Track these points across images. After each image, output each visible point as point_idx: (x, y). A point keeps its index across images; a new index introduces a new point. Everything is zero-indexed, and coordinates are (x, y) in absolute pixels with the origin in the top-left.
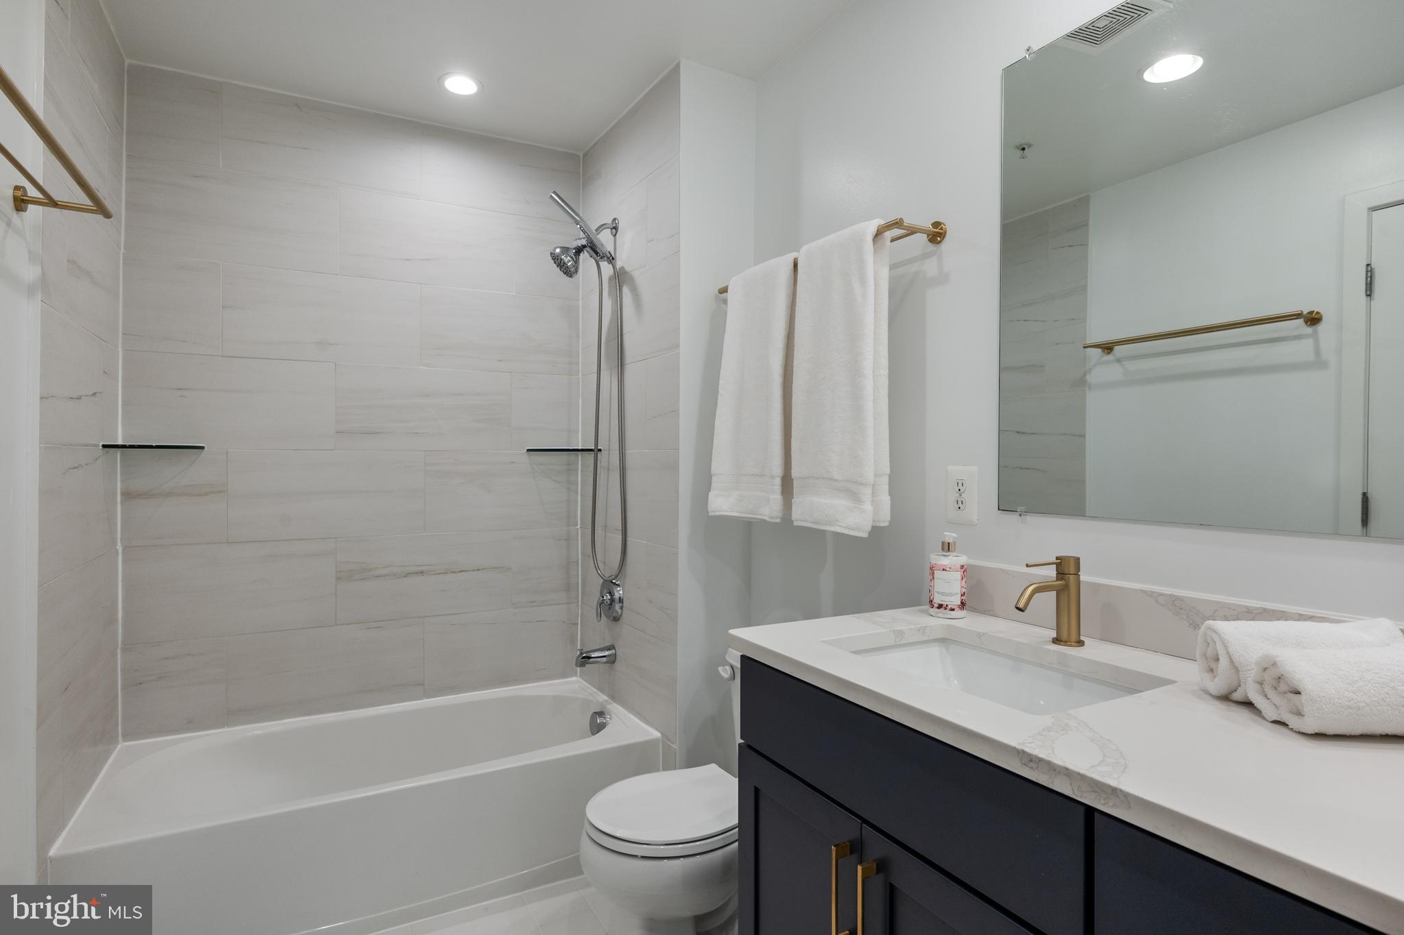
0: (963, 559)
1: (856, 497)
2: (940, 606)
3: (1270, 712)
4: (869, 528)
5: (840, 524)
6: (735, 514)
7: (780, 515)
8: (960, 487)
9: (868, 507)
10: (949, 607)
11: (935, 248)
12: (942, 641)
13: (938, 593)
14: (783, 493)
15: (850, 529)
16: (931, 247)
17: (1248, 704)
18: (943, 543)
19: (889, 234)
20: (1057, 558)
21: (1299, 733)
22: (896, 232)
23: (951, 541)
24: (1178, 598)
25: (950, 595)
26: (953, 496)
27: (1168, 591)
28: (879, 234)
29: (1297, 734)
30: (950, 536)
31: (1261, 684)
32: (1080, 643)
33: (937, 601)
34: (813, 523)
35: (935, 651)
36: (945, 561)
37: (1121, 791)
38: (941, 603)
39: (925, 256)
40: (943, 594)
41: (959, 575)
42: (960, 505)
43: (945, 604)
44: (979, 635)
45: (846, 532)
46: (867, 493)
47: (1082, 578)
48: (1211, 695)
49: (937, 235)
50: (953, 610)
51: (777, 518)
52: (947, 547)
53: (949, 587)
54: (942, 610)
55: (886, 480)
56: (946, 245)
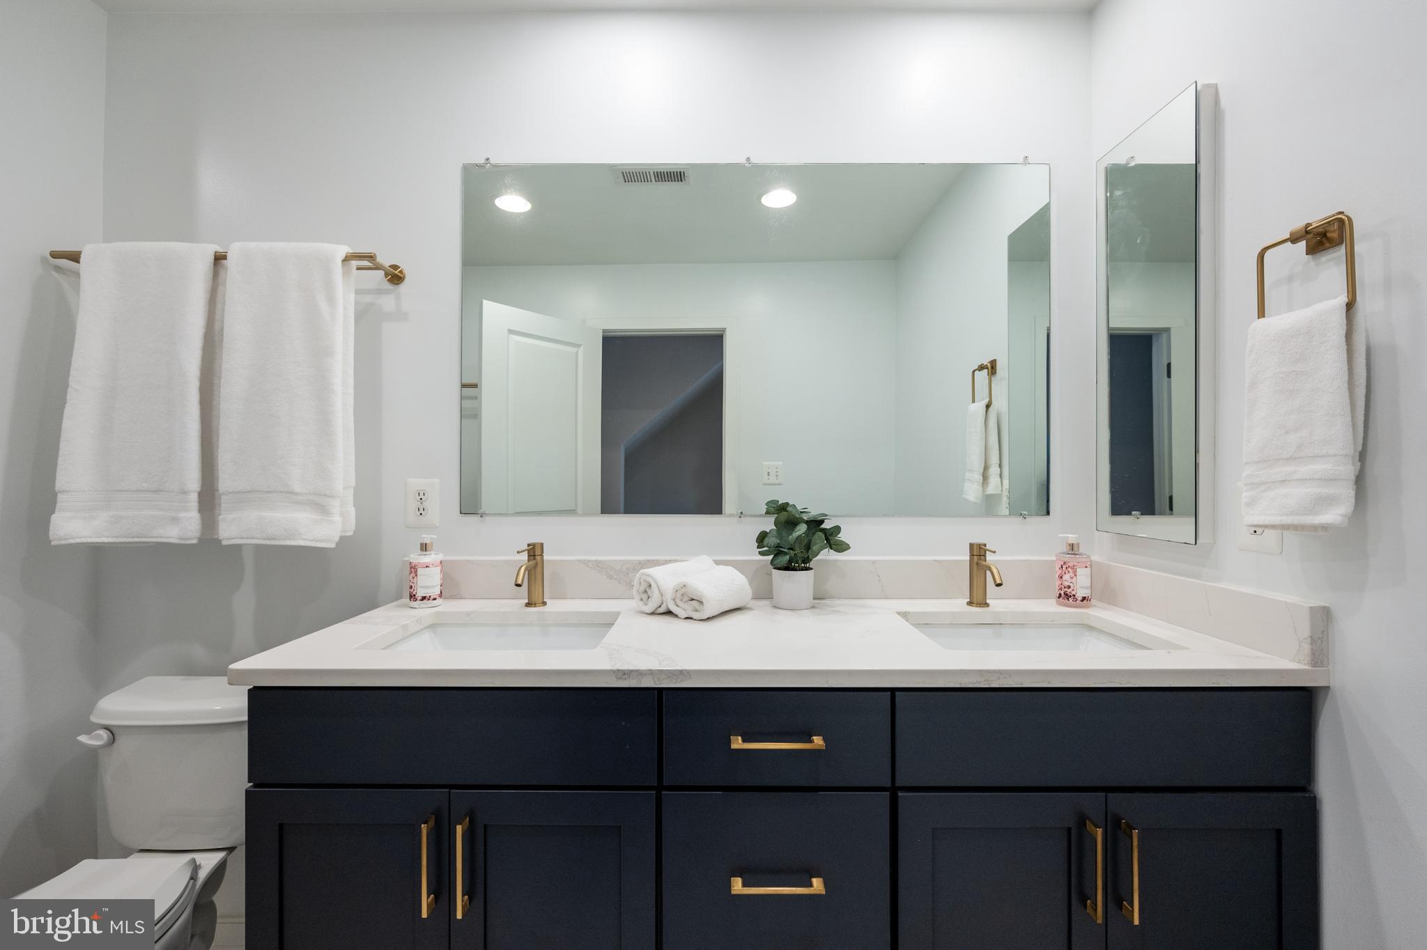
0: (440, 557)
1: (323, 510)
2: (424, 598)
3: (682, 614)
4: (337, 539)
5: (304, 537)
6: (105, 540)
7: (198, 534)
8: (422, 496)
9: (337, 518)
10: (432, 597)
11: (392, 288)
12: (432, 627)
13: (421, 587)
14: (201, 510)
15: (316, 541)
16: (388, 286)
17: (669, 613)
18: (422, 544)
19: (354, 263)
20: (529, 545)
21: (701, 620)
22: (365, 263)
23: (428, 541)
24: (600, 562)
25: (433, 587)
26: (413, 505)
27: (594, 558)
28: (347, 259)
29: (700, 622)
30: (427, 538)
31: (674, 600)
32: (544, 603)
33: (420, 594)
34: (264, 539)
35: (427, 636)
36: (426, 559)
37: (685, 670)
38: (424, 595)
39: (379, 292)
40: (426, 587)
41: (439, 569)
42: (421, 512)
43: (428, 595)
44: (468, 614)
45: (314, 544)
46: (335, 506)
47: (545, 558)
48: (647, 614)
49: (396, 277)
50: (435, 599)
51: (194, 539)
52: (424, 547)
53: (429, 581)
54: (425, 601)
55: (351, 492)
56: (403, 287)
